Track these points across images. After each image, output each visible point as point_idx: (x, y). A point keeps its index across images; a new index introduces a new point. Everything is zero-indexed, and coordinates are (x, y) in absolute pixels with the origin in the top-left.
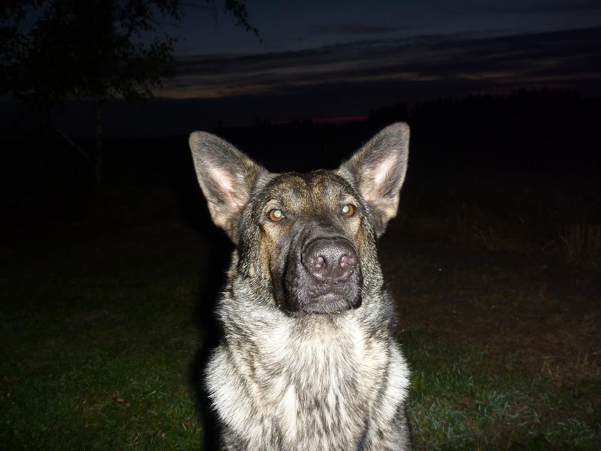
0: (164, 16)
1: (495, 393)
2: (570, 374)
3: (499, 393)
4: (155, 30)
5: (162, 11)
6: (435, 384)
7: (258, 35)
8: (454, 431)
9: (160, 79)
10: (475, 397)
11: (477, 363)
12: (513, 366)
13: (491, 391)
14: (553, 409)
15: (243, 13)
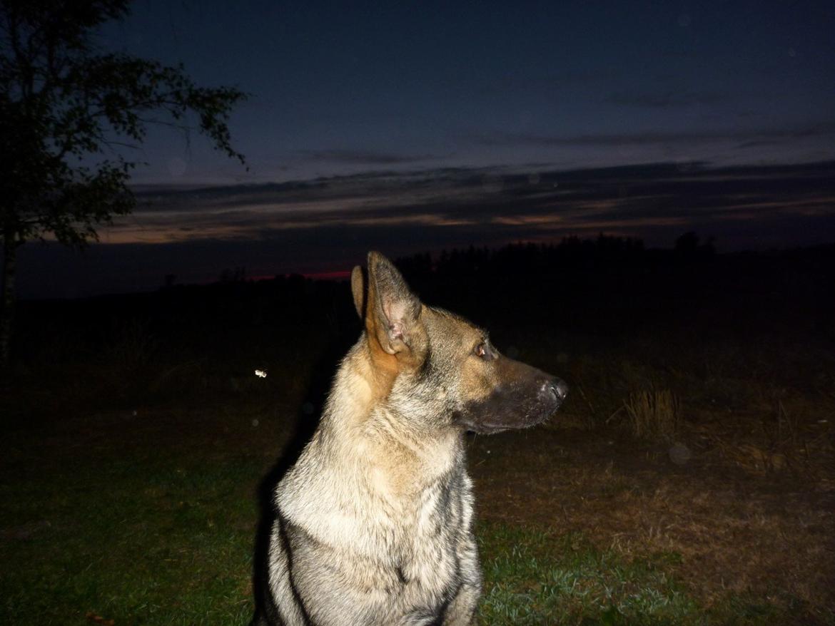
0: (119, 133)
1: (562, 572)
2: (642, 549)
3: (567, 572)
4: (101, 151)
5: (116, 128)
6: (494, 568)
7: (243, 162)
8: (519, 613)
9: (110, 214)
10: (539, 578)
11: (540, 546)
12: (580, 545)
13: (557, 571)
14: (625, 583)
15: (224, 134)
